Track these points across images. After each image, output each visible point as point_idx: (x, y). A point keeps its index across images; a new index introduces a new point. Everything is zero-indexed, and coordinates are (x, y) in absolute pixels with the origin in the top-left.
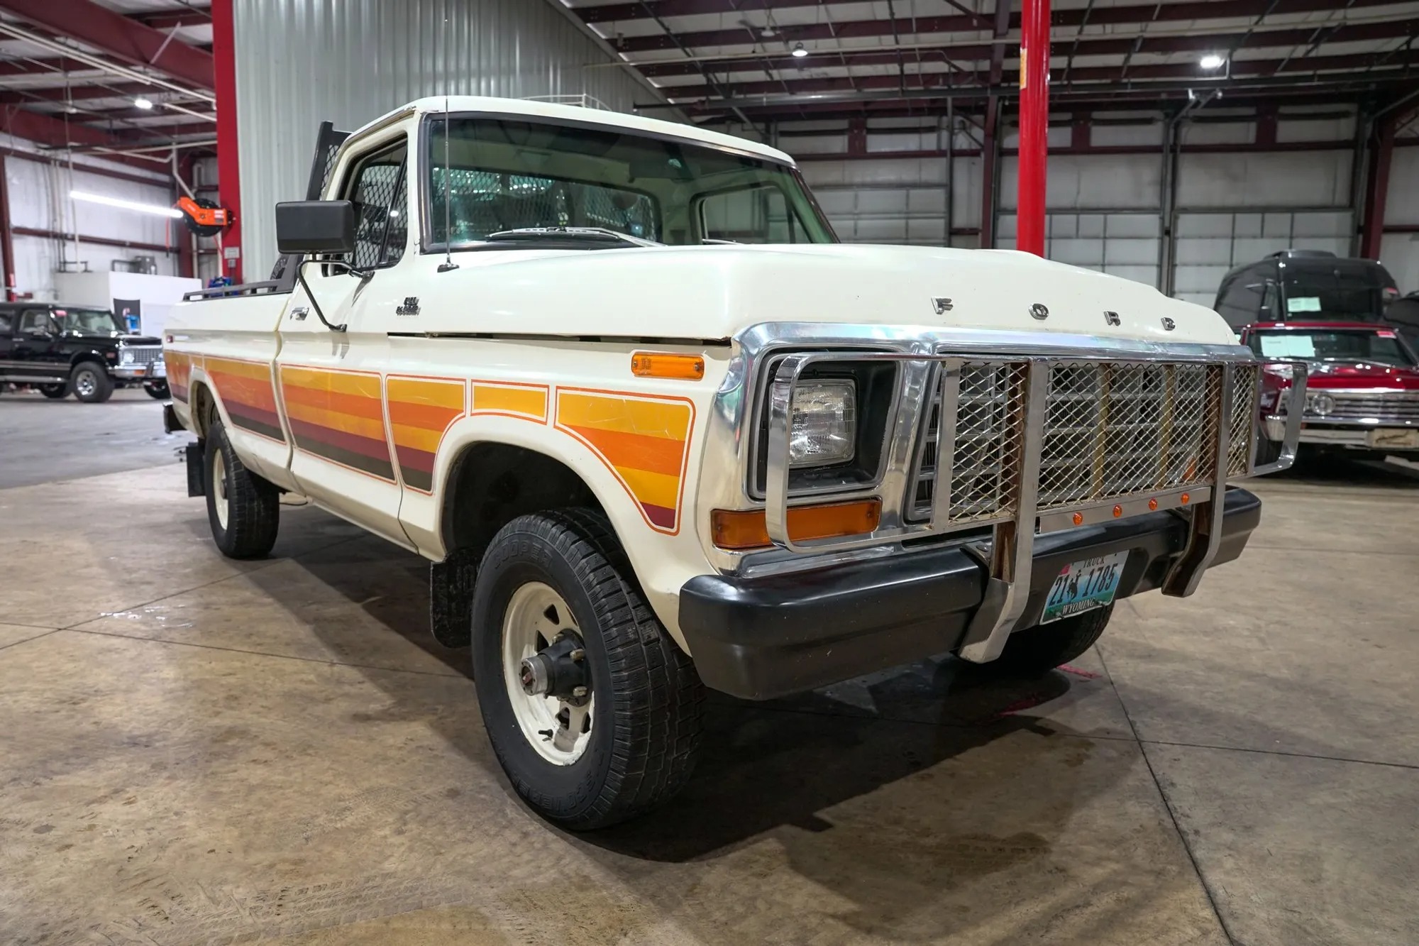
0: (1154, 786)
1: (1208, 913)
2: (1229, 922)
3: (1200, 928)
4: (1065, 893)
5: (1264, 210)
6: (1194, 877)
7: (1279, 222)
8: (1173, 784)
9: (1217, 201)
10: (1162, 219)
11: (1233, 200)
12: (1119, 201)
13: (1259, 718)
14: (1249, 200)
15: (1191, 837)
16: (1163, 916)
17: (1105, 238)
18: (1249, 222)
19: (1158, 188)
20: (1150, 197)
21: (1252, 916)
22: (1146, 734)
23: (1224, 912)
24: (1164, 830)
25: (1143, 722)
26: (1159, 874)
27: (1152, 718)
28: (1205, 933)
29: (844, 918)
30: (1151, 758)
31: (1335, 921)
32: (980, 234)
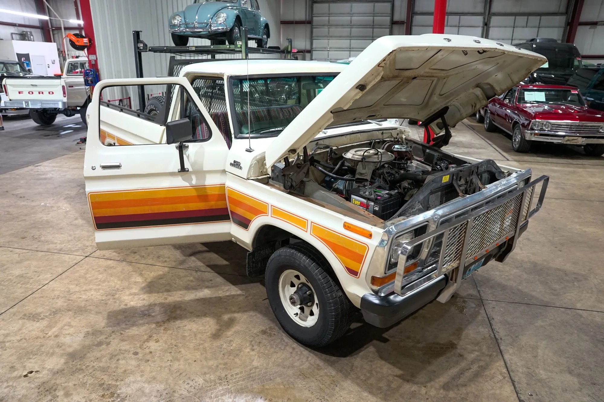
0: (487, 320)
1: (505, 370)
2: (511, 373)
3: (503, 376)
4: (463, 364)
5: (529, 14)
6: (500, 357)
7: (534, 20)
8: (493, 319)
9: (508, 10)
10: (484, 18)
11: (515, 10)
12: (466, 10)
13: (520, 287)
14: (523, 10)
15: (499, 341)
16: (493, 371)
17: (459, 26)
18: (521, 20)
19: (483, 4)
20: (480, 8)
21: (518, 371)
22: (484, 297)
23: (510, 370)
24: (491, 338)
25: (482, 291)
26: (490, 356)
27: (485, 289)
28: (504, 378)
29: (399, 376)
30: (486, 307)
31: (541, 371)
32: (405, 24)
